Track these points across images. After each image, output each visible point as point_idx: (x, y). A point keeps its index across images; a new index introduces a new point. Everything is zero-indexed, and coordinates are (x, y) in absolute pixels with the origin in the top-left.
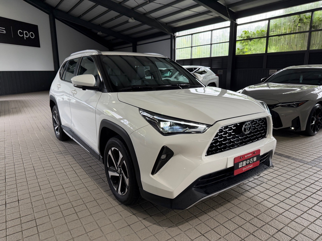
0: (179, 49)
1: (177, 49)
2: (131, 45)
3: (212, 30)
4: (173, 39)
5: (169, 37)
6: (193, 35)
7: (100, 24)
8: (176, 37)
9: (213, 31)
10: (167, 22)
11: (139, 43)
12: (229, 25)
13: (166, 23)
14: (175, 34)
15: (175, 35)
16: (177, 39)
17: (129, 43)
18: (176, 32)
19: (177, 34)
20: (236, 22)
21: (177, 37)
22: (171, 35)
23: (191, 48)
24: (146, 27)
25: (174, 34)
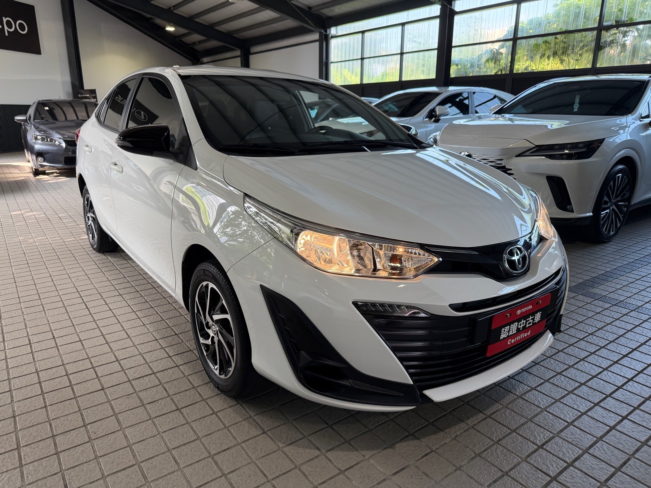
0: (336, 64)
1: (331, 62)
2: (238, 53)
3: (403, 24)
4: (325, 40)
5: (316, 36)
6: (366, 34)
7: (171, 8)
8: (330, 36)
9: (406, 26)
10: (311, 6)
11: (254, 49)
12: (438, 14)
13: (310, 8)
14: (328, 30)
15: (328, 33)
16: (333, 43)
17: (232, 50)
18: (330, 27)
19: (333, 31)
20: (453, 8)
21: (332, 37)
22: (321, 34)
23: (360, 61)
24: (268, 14)
25: (326, 32)
